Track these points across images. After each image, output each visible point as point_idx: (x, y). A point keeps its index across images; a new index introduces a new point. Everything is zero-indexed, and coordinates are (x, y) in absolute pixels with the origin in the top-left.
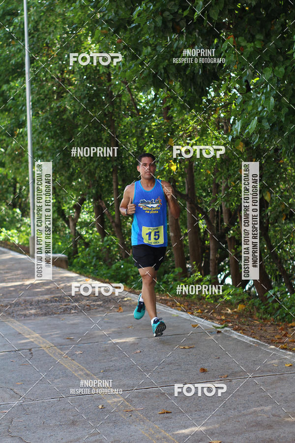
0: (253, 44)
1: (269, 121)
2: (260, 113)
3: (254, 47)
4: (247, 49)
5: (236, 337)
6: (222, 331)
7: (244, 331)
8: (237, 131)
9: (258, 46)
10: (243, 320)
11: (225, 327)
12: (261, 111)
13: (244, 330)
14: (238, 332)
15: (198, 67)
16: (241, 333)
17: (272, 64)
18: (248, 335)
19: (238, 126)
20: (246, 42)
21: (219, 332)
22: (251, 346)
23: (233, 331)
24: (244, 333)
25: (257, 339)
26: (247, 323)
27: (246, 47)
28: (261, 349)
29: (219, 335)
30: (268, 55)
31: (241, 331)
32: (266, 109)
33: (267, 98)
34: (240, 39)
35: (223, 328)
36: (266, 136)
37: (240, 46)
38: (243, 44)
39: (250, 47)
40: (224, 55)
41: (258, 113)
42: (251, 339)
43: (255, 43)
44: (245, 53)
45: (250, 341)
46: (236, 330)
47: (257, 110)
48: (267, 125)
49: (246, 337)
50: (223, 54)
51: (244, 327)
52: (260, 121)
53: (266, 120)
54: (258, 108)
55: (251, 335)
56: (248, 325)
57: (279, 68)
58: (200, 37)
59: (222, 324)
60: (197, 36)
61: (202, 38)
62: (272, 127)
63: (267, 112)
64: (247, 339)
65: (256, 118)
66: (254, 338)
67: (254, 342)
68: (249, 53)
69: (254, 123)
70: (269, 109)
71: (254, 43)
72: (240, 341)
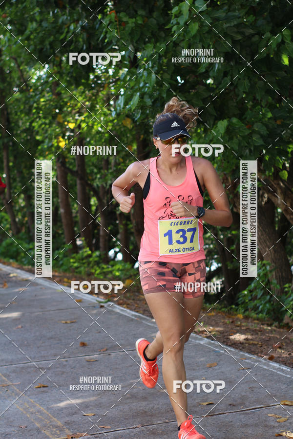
0: (134, 20)
1: (151, 96)
2: (142, 89)
3: (136, 23)
4: (128, 25)
5: (118, 311)
6: (105, 305)
7: (128, 306)
8: (120, 106)
9: (140, 22)
10: (128, 295)
11: (109, 301)
12: (143, 87)
13: (128, 304)
14: (122, 307)
15: (82, 43)
16: (125, 308)
17: (153, 40)
18: (131, 309)
19: (121, 100)
20: (127, 17)
21: (102, 307)
22: (132, 320)
23: (116, 306)
24: (128, 308)
25: (141, 313)
26: (133, 297)
27: (127, 23)
28: (142, 322)
29: (102, 309)
30: (150, 31)
31: (125, 306)
32: (147, 85)
33: (150, 73)
34: (122, 14)
35: (106, 302)
36: (148, 112)
37: (122, 21)
38: (125, 19)
39: (131, 22)
40: (106, 30)
41: (140, 89)
42: (134, 313)
43: (137, 18)
44: (127, 29)
45: (133, 315)
46: (120, 304)
47: (139, 86)
48: (149, 102)
49: (128, 311)
50: (104, 30)
51: (129, 302)
52: (142, 97)
53: (148, 96)
54: (140, 84)
55: (135, 309)
56: (134, 300)
57: (160, 44)
58: (84, 13)
59: (106, 299)
60: (80, 11)
61: (86, 13)
62: (154, 103)
63: (149, 88)
64: (129, 313)
65: (138, 94)
66: (137, 312)
67: (136, 316)
68: (130, 29)
69: (136, 98)
70: (150, 85)
71: (135, 18)
72: (121, 315)
